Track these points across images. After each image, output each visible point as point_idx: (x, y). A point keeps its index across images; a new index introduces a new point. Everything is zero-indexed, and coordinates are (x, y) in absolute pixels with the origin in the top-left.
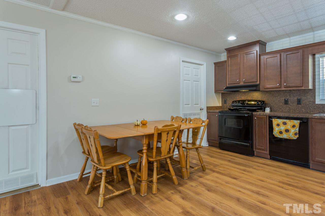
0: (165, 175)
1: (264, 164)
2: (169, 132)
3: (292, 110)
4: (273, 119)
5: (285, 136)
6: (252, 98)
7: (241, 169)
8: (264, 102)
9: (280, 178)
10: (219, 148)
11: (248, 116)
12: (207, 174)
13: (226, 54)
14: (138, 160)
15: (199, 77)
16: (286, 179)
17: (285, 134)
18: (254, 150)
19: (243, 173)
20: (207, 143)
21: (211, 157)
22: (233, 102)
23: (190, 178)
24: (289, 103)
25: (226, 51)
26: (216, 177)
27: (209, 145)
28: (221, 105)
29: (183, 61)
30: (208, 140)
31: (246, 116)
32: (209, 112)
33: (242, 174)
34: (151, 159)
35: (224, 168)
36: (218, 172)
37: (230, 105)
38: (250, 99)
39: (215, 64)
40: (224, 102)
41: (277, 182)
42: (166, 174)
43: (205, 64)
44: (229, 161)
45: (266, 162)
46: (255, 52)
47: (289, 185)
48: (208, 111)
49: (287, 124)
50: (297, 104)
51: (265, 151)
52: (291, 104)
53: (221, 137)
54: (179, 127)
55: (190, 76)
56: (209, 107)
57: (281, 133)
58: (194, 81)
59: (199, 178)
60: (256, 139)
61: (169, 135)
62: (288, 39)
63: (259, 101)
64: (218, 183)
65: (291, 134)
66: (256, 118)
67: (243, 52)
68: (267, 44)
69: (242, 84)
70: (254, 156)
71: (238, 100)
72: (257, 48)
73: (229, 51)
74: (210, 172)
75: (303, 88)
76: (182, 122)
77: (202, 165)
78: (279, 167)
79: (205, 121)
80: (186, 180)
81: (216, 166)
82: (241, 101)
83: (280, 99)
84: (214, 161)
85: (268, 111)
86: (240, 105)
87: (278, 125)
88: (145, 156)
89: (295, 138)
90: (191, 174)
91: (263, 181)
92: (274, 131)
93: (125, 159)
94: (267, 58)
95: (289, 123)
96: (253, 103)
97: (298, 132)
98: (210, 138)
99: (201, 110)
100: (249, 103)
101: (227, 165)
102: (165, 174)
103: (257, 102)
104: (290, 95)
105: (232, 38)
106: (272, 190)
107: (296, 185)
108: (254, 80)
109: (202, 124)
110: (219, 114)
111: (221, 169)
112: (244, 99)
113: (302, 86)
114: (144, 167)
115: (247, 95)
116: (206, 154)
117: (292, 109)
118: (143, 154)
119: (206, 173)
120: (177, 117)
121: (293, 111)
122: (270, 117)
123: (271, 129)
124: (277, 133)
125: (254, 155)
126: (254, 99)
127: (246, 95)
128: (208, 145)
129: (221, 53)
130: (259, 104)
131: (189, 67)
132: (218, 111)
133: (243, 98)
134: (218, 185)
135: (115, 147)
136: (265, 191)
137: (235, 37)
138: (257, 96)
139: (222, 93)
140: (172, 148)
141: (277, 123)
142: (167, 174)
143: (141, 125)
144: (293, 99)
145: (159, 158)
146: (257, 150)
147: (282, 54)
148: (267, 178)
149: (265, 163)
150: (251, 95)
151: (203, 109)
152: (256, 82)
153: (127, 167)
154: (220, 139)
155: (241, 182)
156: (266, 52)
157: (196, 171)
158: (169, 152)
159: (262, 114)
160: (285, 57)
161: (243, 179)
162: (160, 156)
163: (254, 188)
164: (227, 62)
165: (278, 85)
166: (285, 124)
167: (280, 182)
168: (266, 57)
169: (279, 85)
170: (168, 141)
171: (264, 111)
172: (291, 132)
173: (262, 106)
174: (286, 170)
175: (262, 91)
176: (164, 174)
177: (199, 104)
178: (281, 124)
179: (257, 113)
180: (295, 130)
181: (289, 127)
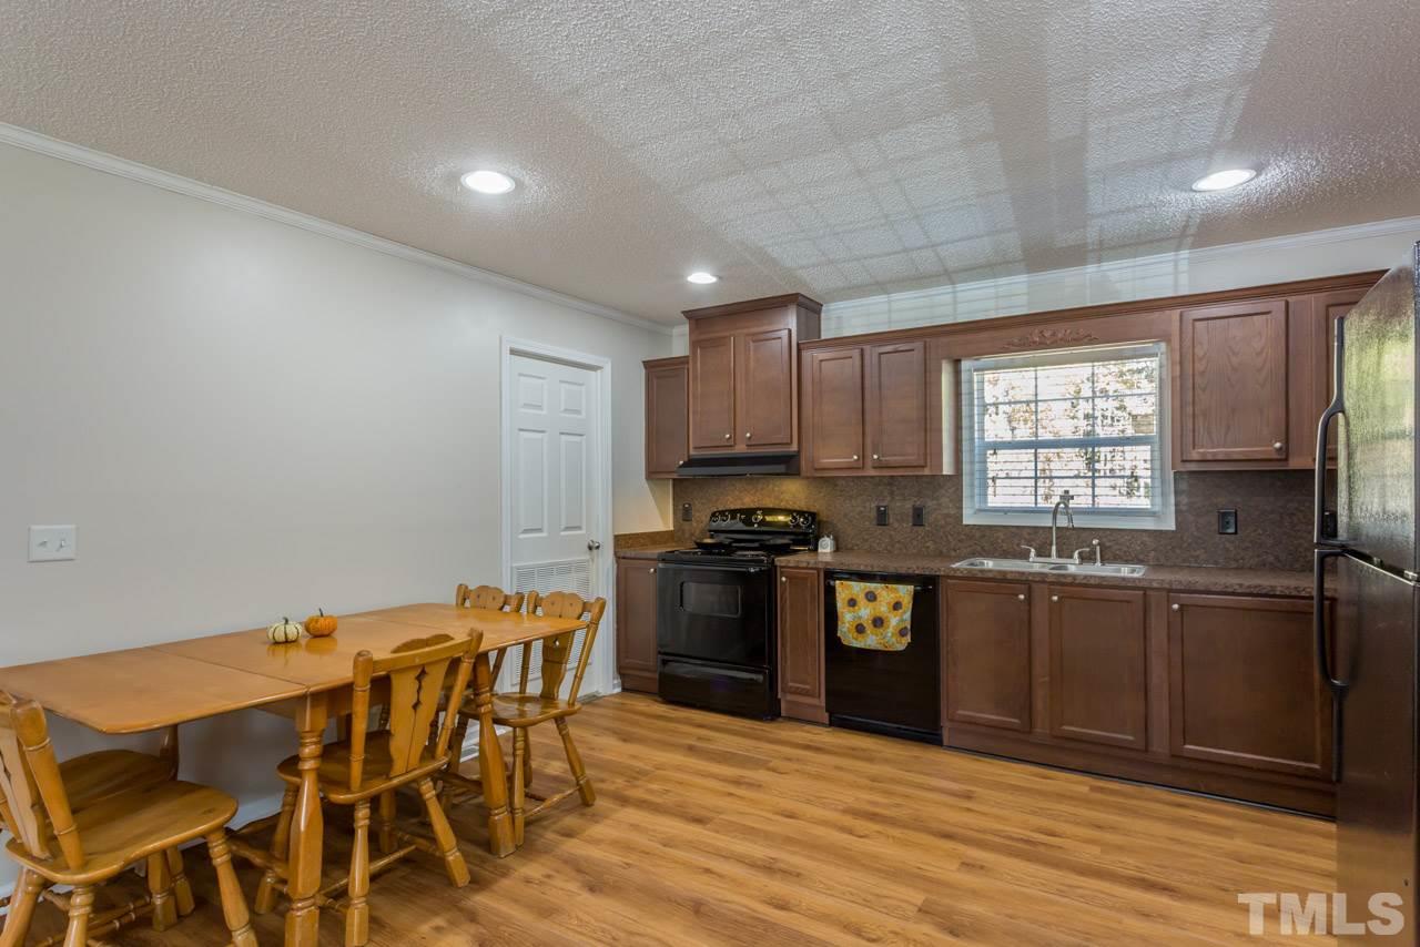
0: (416, 849)
1: (807, 747)
2: (426, 669)
3: (897, 545)
4: (838, 582)
5: (871, 641)
6: (777, 502)
7: (725, 780)
8: (813, 515)
9: (850, 797)
10: (660, 699)
11: (761, 571)
12: (596, 818)
13: (686, 328)
14: (284, 805)
15: (583, 415)
16: (863, 798)
17: (872, 633)
18: (779, 696)
19: (730, 794)
20: (616, 682)
21: (625, 740)
22: (714, 515)
23: (526, 848)
24: (891, 521)
25: (687, 321)
26: (631, 825)
27: (624, 689)
28: (672, 528)
29: (513, 352)
30: (622, 670)
31: (752, 570)
32: (624, 558)
33: (729, 799)
34: (341, 797)
35: (666, 780)
36: (641, 804)
37: (703, 525)
38: (771, 506)
39: (651, 366)
40: (684, 514)
41: (836, 810)
42: (422, 848)
43: (608, 368)
44: (691, 749)
45: (816, 738)
46: (784, 334)
47: (873, 817)
48: (618, 554)
49: (879, 599)
50: (914, 525)
51: (812, 696)
52: (896, 525)
53: (667, 657)
54: (474, 644)
55: (544, 412)
56: (625, 535)
57: (860, 629)
58: (562, 433)
59: (564, 839)
60: (784, 658)
61: (426, 681)
62: (882, 298)
63: (801, 513)
64: (633, 849)
65: (890, 635)
66: (784, 579)
67: (745, 331)
68: (824, 308)
69: (741, 449)
70: (780, 719)
71: (732, 507)
72: (790, 321)
73: (697, 320)
74: (611, 806)
75: (927, 472)
76: (501, 608)
77: (578, 784)
78: (852, 753)
79: (592, 604)
80: (508, 859)
81: (634, 776)
82: (741, 511)
83: (865, 507)
84: (634, 757)
85: (828, 550)
86: (741, 526)
87: (852, 603)
88: (308, 787)
89: (901, 644)
90: (532, 828)
91: (791, 816)
92: (839, 623)
93: (205, 813)
94: (821, 361)
95: (884, 593)
96: (781, 518)
97: (909, 627)
98: (627, 661)
99: (590, 548)
100: (768, 519)
101: (678, 768)
102: (413, 847)
103: (794, 518)
104: (892, 493)
105: (701, 278)
106: (814, 847)
107: (893, 814)
108: (781, 437)
109: (579, 617)
110: (661, 565)
111: (655, 786)
112: (752, 506)
113: (923, 467)
114: (303, 837)
115: (762, 489)
116: (607, 729)
117: (899, 542)
118: (299, 774)
119: (594, 815)
120: (484, 588)
121: (901, 549)
122: (831, 574)
123: (832, 617)
124: (849, 631)
125: (779, 715)
126: (783, 505)
127: (757, 491)
128: (618, 690)
129: (671, 324)
130: (797, 526)
131: (540, 378)
132: (656, 551)
133: (748, 501)
134: (632, 859)
135: (164, 751)
136: (794, 853)
137: (714, 275)
138: (792, 493)
139: (674, 480)
140: (444, 732)
141: (850, 597)
142: (422, 843)
143: (303, 642)
144: (901, 506)
145: (380, 786)
146: (789, 697)
147: (867, 348)
148: (809, 802)
149: (811, 741)
150: (773, 490)
151: (598, 547)
152: (787, 444)
153: (216, 850)
154: (665, 662)
155: (717, 832)
156: (819, 337)
157: (557, 808)
158: (429, 752)
159: (804, 565)
160: (875, 360)
161: (727, 818)
162: (387, 775)
163: (759, 851)
164: (691, 362)
165: (856, 457)
166: (871, 597)
167: (848, 811)
168: (820, 354)
169: (858, 459)
170: (421, 708)
171: (816, 549)
172: (888, 627)
173: (807, 531)
174: (870, 760)
175: (807, 478)
176: (411, 844)
177: (584, 527)
178: (861, 600)
179: (789, 561)
180: (900, 620)
181: (883, 608)
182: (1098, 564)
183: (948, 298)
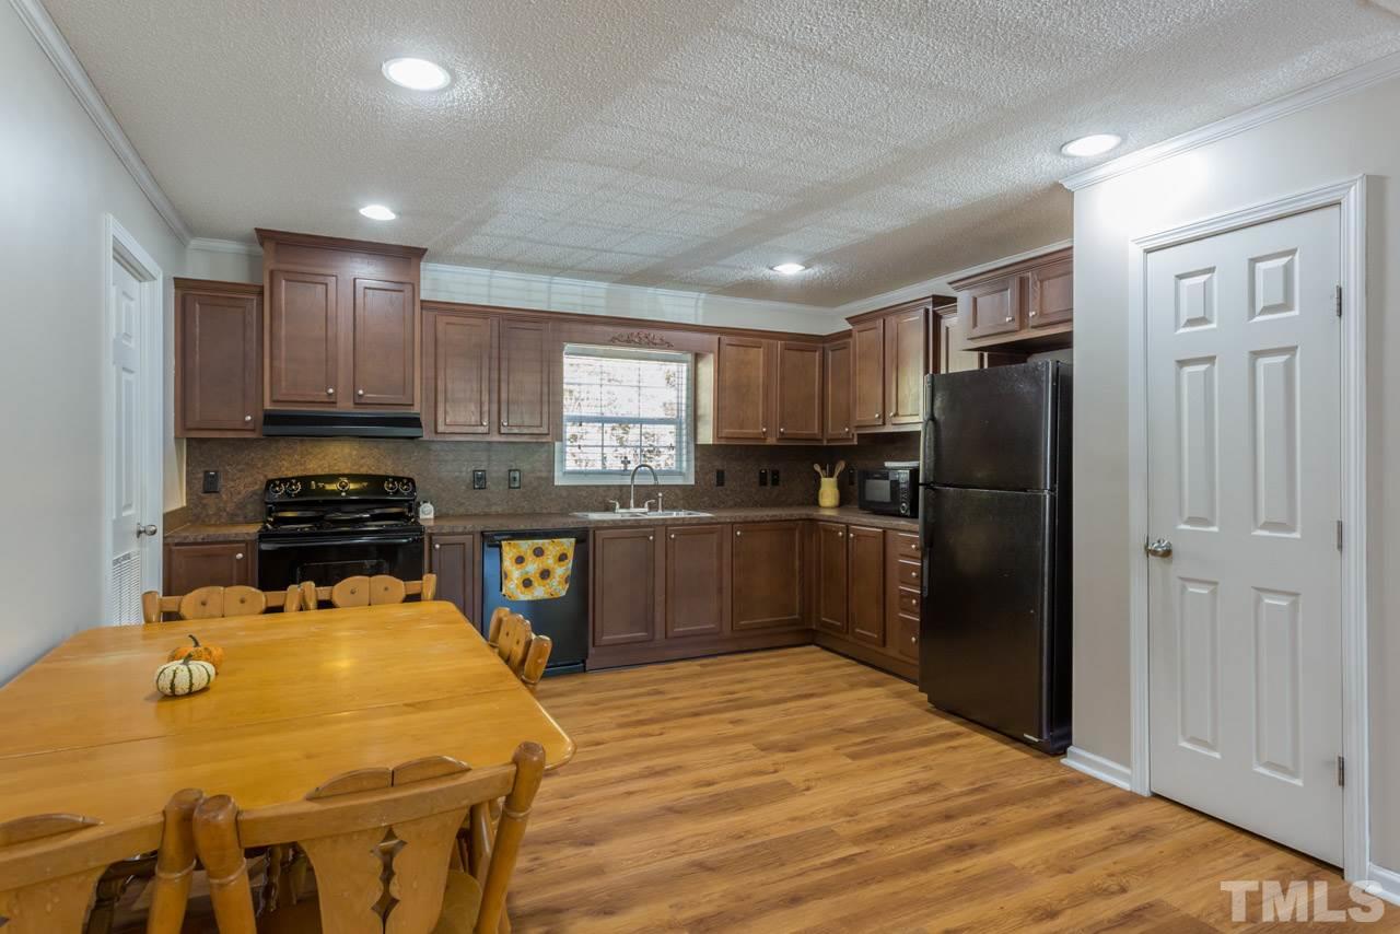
4: (504, 541)
5: (538, 592)
8: (412, 480)
17: (540, 585)
22: (271, 483)
24: (488, 484)
28: (184, 503)
37: (241, 496)
40: (205, 484)
46: (408, 288)
48: (168, 540)
49: (545, 554)
50: (510, 488)
52: (493, 488)
57: (527, 583)
63: (398, 479)
65: (554, 584)
66: (437, 546)
69: (346, 407)
73: (277, 245)
75: (549, 439)
83: (460, 471)
87: (518, 560)
89: (563, 591)
92: (505, 582)
94: (447, 321)
95: (551, 548)
97: (570, 575)
99: (139, 534)
104: (489, 458)
105: (378, 212)
108: (403, 396)
110: (262, 547)
113: (547, 435)
117: (495, 504)
122: (496, 536)
124: (515, 587)
130: (398, 492)
139: (189, 438)
141: (516, 555)
144: (498, 470)
152: (410, 405)
159: (460, 530)
164: (266, 294)
166: (539, 552)
169: (486, 425)
172: (554, 577)
177: (134, 504)
178: (529, 556)
179: (442, 528)
180: (562, 571)
181: (549, 561)
182: (660, 511)
183: (544, 286)
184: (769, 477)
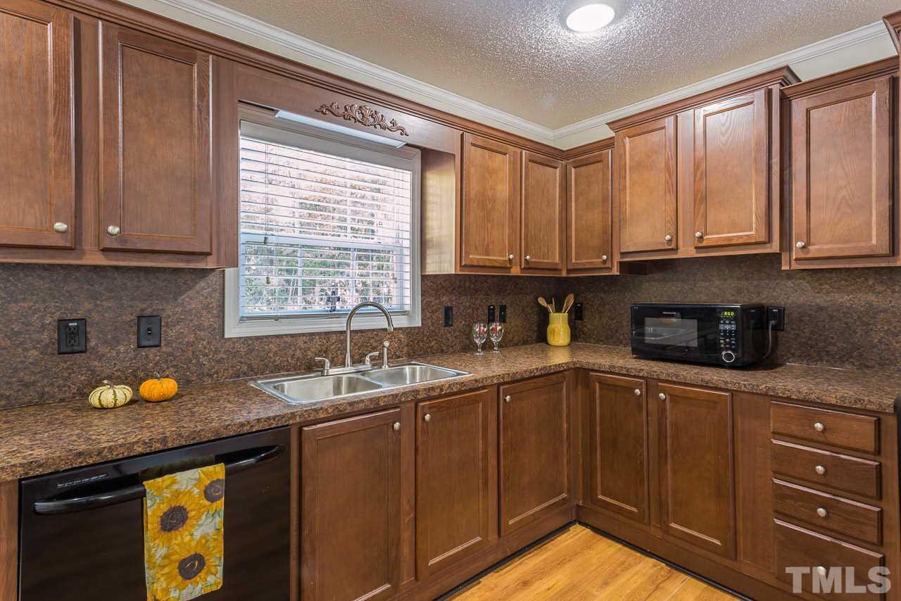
50: (140, 346)
52: (104, 349)
104: (95, 298)
113: (206, 254)
169: (67, 231)
184: (497, 314)
